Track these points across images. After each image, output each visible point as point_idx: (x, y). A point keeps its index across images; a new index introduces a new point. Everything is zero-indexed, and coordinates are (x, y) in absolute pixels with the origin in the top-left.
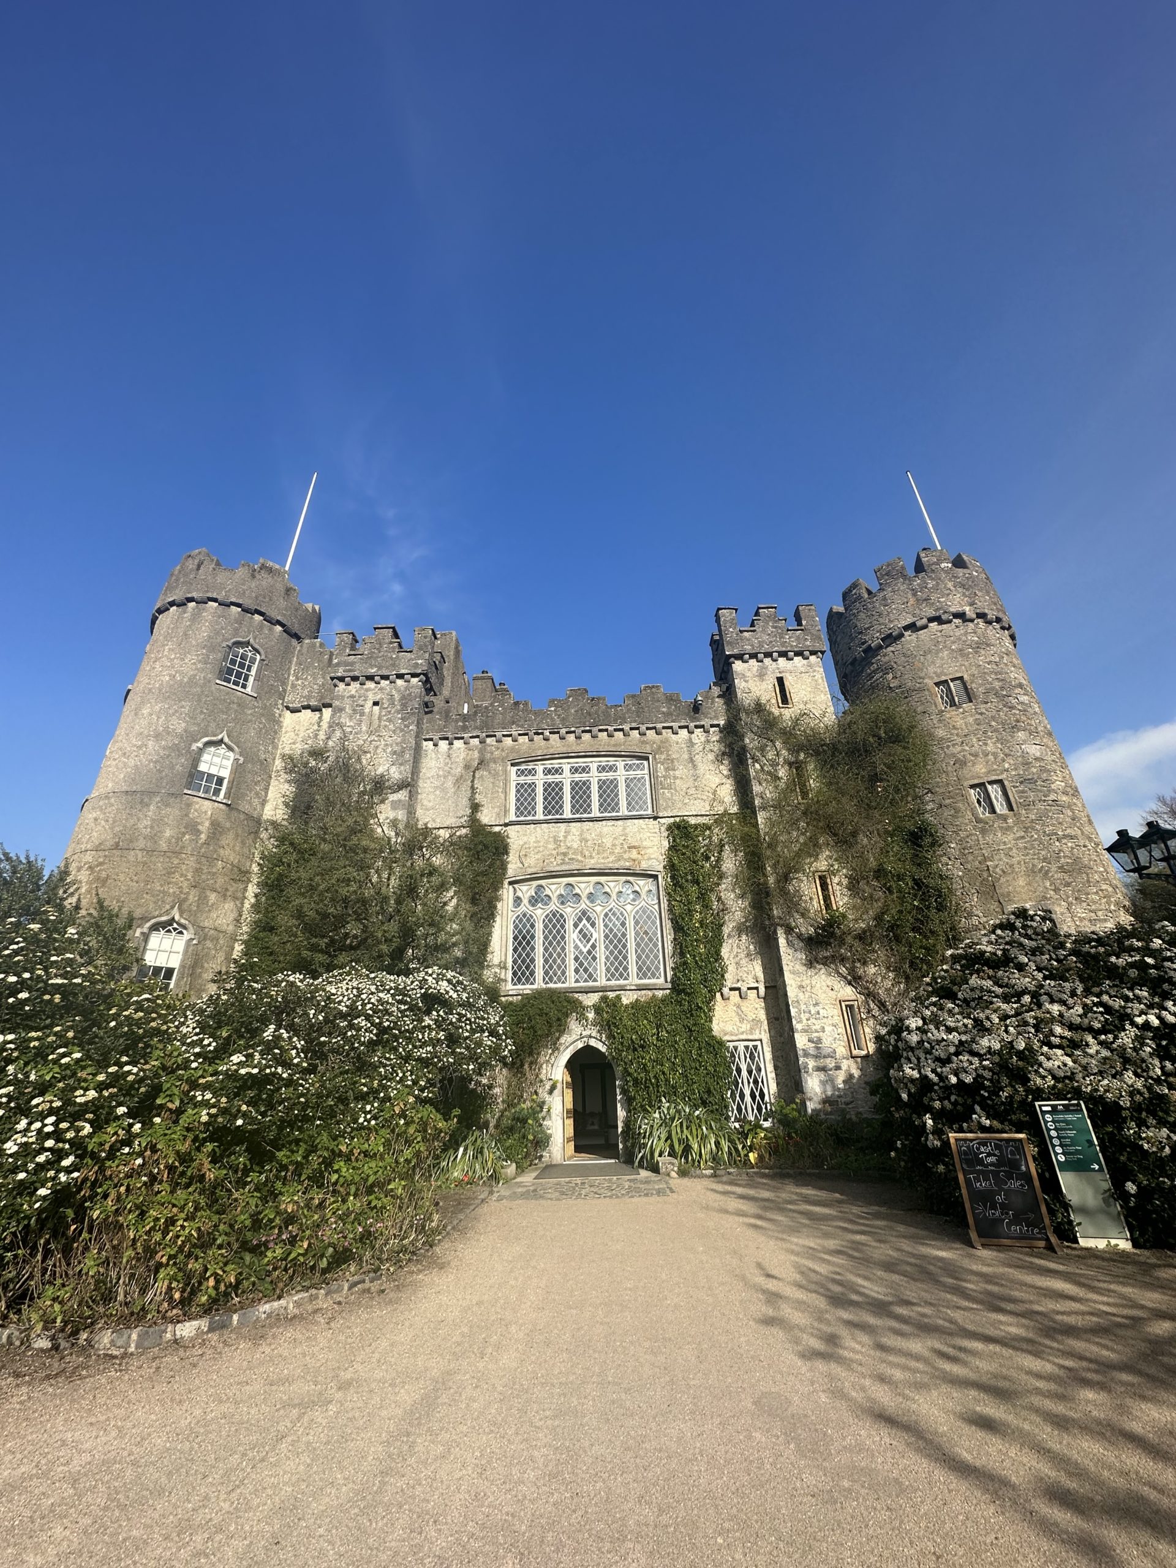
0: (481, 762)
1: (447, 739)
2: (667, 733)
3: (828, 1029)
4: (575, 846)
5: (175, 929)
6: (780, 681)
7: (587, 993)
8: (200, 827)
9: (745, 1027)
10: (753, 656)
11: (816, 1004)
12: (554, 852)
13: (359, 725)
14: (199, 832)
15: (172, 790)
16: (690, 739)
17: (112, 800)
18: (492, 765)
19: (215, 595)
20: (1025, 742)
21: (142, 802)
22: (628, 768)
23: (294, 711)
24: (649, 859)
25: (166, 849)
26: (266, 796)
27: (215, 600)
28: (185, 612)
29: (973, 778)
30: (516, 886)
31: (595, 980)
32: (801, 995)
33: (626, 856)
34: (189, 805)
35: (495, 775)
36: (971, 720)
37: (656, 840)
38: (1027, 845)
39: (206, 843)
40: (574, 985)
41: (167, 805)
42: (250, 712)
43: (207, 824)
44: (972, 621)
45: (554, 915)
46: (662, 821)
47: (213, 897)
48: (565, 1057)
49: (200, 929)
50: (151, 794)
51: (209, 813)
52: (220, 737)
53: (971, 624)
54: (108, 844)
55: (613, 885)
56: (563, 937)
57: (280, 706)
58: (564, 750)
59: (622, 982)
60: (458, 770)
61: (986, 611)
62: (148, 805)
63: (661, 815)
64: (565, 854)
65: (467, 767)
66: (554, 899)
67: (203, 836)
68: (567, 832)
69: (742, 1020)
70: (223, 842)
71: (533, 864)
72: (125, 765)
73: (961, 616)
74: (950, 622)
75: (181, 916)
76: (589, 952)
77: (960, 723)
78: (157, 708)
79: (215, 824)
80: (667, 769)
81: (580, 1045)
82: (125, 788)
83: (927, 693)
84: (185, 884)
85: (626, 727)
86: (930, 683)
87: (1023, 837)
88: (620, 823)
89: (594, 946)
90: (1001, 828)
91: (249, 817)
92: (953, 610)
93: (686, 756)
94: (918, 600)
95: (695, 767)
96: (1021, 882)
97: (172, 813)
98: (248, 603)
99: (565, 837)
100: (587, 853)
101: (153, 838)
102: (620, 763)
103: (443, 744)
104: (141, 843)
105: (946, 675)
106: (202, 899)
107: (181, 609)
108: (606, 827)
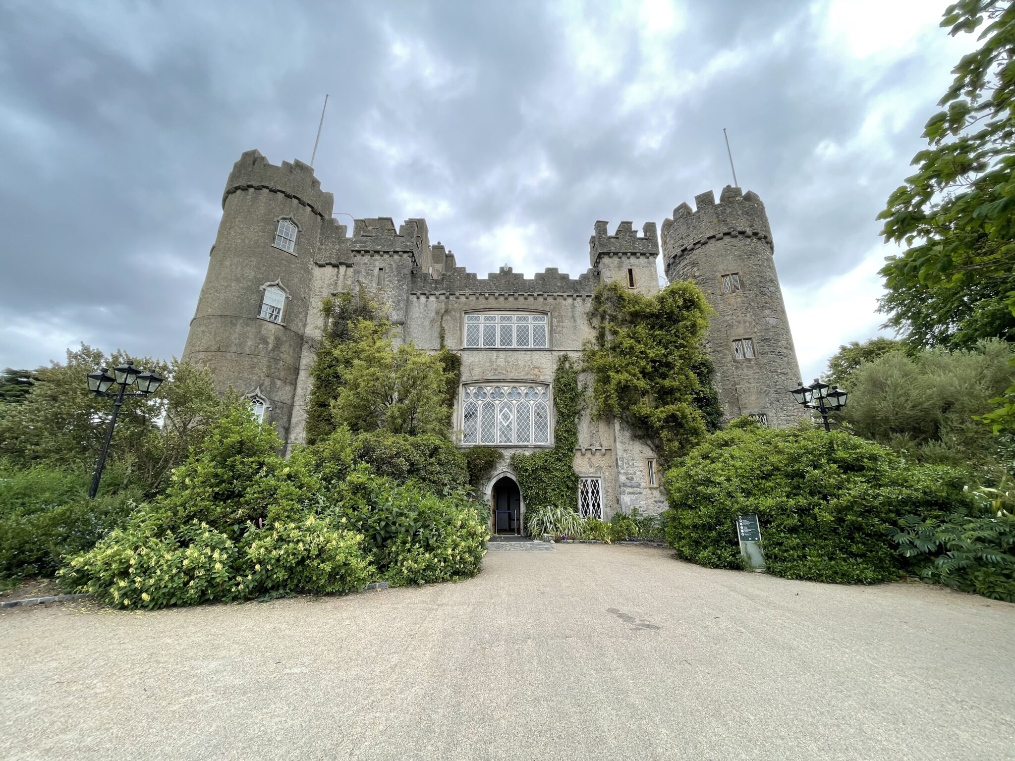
0: (446, 311)
1: (425, 294)
2: (560, 300)
3: (638, 473)
4: (502, 365)
5: (258, 401)
6: (630, 271)
7: (506, 448)
8: (268, 340)
9: (592, 470)
10: (616, 254)
11: (633, 460)
12: (490, 368)
13: (371, 283)
14: (267, 343)
15: (250, 316)
16: (573, 304)
17: (212, 321)
18: (453, 313)
19: (266, 184)
20: (768, 316)
21: (231, 322)
22: (535, 319)
23: (321, 266)
24: (545, 375)
25: (249, 353)
26: (306, 321)
27: (267, 188)
28: (247, 195)
29: (735, 336)
30: (467, 387)
31: (511, 442)
32: (625, 455)
33: (531, 372)
34: (260, 326)
35: (455, 320)
36: (739, 300)
37: (549, 364)
38: (760, 377)
39: (273, 350)
40: (499, 444)
41: (247, 325)
42: (293, 266)
43: (272, 338)
44: (749, 237)
45: (488, 404)
46: (554, 353)
47: (279, 383)
48: (493, 482)
49: (273, 402)
50: (238, 318)
51: (273, 331)
52: (276, 282)
53: (749, 240)
54: (213, 348)
55: (523, 389)
56: (493, 417)
57: (312, 263)
58: (497, 306)
59: (526, 443)
60: (432, 315)
61: (759, 231)
62: (236, 325)
63: (553, 349)
64: (496, 370)
65: (437, 313)
66: (488, 394)
67: (271, 346)
68: (497, 357)
69: (591, 466)
70: (283, 349)
71: (477, 374)
72: (219, 298)
73: (742, 233)
74: (736, 237)
75: (261, 393)
76: (508, 426)
77: (733, 301)
78: (235, 260)
79: (277, 339)
80: (558, 322)
81: (501, 476)
82: (220, 313)
83: (716, 281)
84: (262, 375)
85: (535, 294)
86: (719, 275)
87: (758, 373)
88: (529, 353)
89: (511, 423)
90: (747, 367)
91: (296, 334)
92: (739, 229)
93: (570, 314)
94: (719, 221)
95: (575, 321)
96: (753, 398)
97: (251, 330)
98: (289, 191)
99: (496, 359)
100: (509, 370)
101: (241, 345)
102: (530, 317)
103: (423, 299)
104: (233, 349)
105: (729, 271)
106: (273, 383)
107: (244, 193)
108: (521, 355)
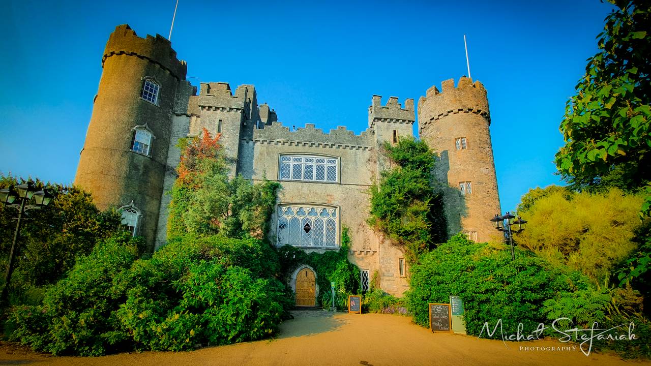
0: (267, 152)
2: (347, 149)
3: (393, 267)
4: (305, 192)
5: (133, 211)
6: (395, 132)
7: (307, 249)
8: (139, 167)
9: (364, 265)
10: (385, 120)
11: (390, 259)
12: (297, 194)
14: (138, 170)
15: (125, 150)
16: (356, 152)
17: (97, 151)
18: (272, 154)
19: (135, 52)
20: (483, 167)
21: (111, 154)
23: (178, 115)
24: (334, 200)
25: (125, 176)
26: (167, 155)
31: (310, 245)
33: (325, 198)
35: (273, 159)
36: (466, 155)
39: (143, 175)
40: (302, 246)
41: (123, 156)
42: (157, 114)
43: (142, 166)
44: (475, 113)
45: (296, 219)
46: (341, 186)
47: (147, 198)
49: (143, 212)
51: (143, 161)
52: (144, 126)
54: (98, 172)
55: (319, 210)
56: (299, 228)
57: (171, 112)
58: (303, 151)
59: (320, 246)
60: (258, 155)
63: (341, 183)
64: (301, 196)
65: (261, 154)
66: (296, 212)
67: (141, 172)
68: (302, 186)
70: (150, 175)
71: (289, 198)
72: (100, 135)
73: (471, 110)
74: (467, 112)
75: (135, 206)
76: (309, 234)
77: (461, 156)
79: (146, 167)
80: (345, 164)
82: (102, 146)
83: (451, 141)
84: (135, 192)
85: (330, 144)
86: (453, 138)
88: (324, 184)
89: (311, 232)
90: (467, 200)
91: (160, 164)
92: (469, 107)
94: (456, 100)
96: (470, 220)
97: (126, 160)
99: (302, 188)
100: (310, 196)
102: (326, 159)
103: (251, 143)
105: (460, 135)
106: (143, 199)
108: (319, 186)
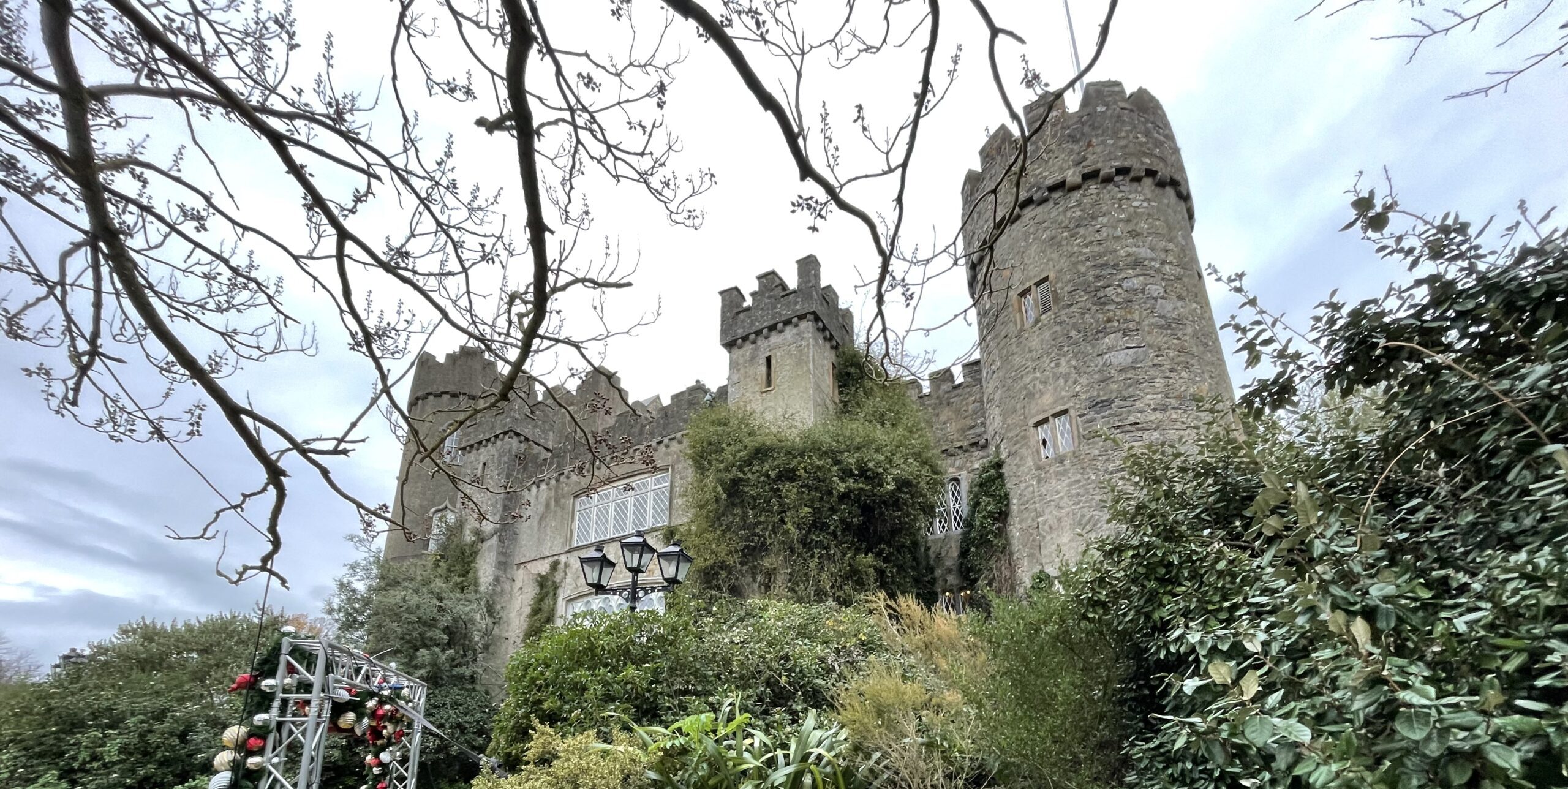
0: (556, 500)
1: (536, 483)
2: (686, 441)
6: (768, 360)
10: (746, 338)
18: (561, 501)
19: (433, 389)
20: (1111, 349)
22: (656, 482)
27: (433, 393)
29: (1038, 413)
35: (564, 509)
36: (1048, 334)
38: (1081, 491)
44: (1076, 188)
53: (1077, 195)
58: (610, 475)
60: (542, 509)
61: (1099, 165)
65: (547, 505)
73: (1060, 186)
74: (1047, 199)
77: (1036, 341)
80: (681, 478)
83: (1010, 309)
85: (654, 443)
86: (1012, 294)
87: (1078, 481)
92: (1049, 182)
96: (1066, 538)
98: (455, 388)
102: (651, 480)
105: (1030, 279)
